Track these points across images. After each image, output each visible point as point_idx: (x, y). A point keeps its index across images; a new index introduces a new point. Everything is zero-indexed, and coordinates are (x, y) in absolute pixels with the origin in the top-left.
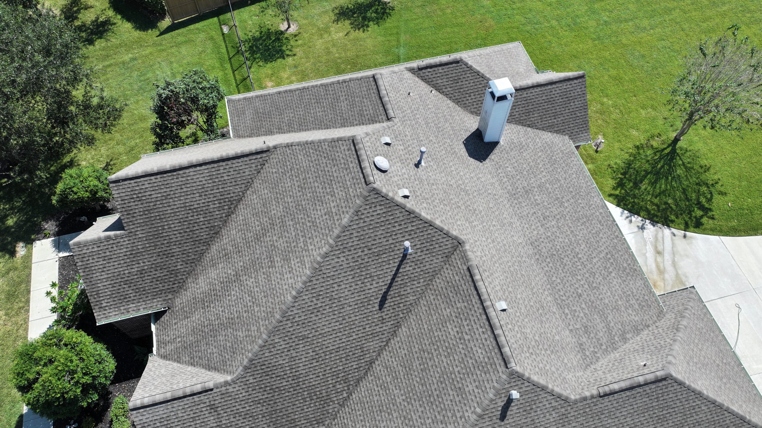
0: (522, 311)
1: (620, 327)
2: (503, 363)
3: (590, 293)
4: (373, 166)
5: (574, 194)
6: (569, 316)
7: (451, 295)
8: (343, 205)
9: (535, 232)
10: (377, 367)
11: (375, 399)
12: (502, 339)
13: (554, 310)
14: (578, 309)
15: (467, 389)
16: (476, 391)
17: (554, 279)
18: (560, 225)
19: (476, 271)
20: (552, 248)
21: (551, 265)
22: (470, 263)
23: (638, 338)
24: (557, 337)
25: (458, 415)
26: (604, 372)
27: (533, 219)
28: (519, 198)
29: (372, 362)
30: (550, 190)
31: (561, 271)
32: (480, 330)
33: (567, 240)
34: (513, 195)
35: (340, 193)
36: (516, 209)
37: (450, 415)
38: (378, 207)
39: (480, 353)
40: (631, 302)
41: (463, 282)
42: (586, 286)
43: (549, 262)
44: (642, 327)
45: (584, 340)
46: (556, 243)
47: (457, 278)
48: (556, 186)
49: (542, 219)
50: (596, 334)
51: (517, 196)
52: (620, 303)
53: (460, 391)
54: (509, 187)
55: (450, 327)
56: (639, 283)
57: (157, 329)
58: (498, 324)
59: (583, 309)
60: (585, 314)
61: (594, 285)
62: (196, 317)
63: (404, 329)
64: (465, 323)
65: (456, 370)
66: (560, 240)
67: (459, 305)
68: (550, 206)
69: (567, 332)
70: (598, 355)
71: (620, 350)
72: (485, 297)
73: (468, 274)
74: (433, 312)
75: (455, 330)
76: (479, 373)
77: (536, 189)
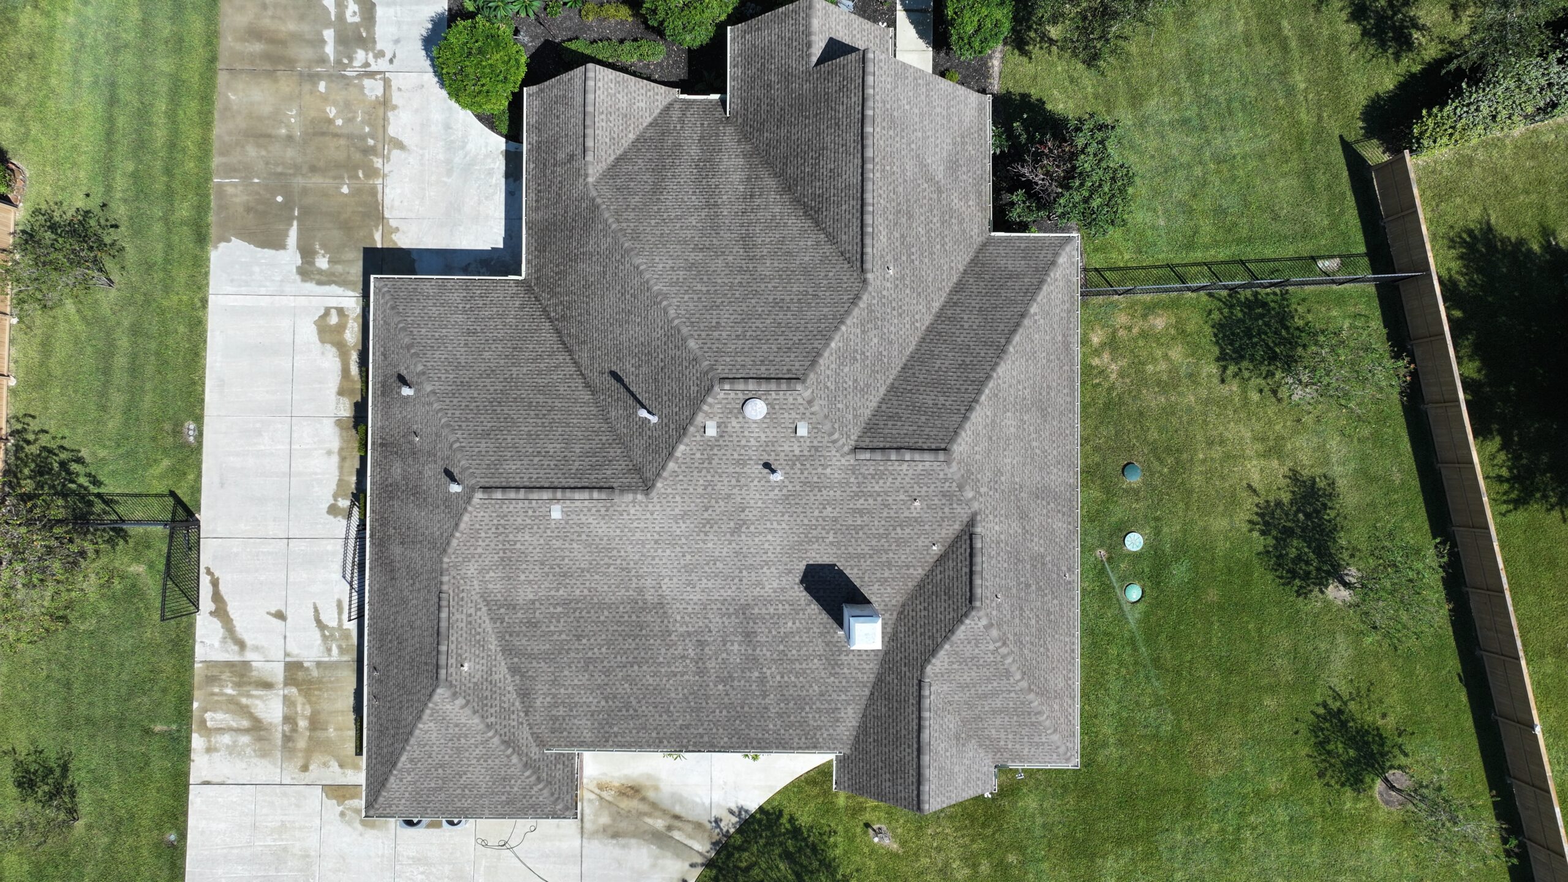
0: (554, 542)
1: (530, 673)
2: (487, 485)
3: (581, 655)
4: (750, 395)
5: (739, 709)
6: (552, 609)
7: (594, 459)
8: (714, 346)
9: (678, 618)
10: (563, 357)
11: (531, 346)
12: (512, 494)
13: (561, 592)
14: (561, 628)
15: (484, 441)
16: (477, 450)
17: (606, 613)
18: (688, 661)
19: (603, 496)
20: (651, 631)
21: (626, 618)
22: (617, 492)
23: (510, 688)
24: (523, 577)
25: (464, 424)
26: (470, 615)
27: (701, 624)
28: (737, 617)
29: (570, 352)
30: (748, 674)
31: (615, 627)
32: (535, 476)
33: (661, 659)
34: (744, 610)
35: (734, 347)
36: (719, 605)
37: (469, 416)
38: (696, 389)
39: (511, 466)
40: (561, 708)
41: (600, 477)
42: (590, 654)
43: (630, 617)
44: (527, 704)
45: (519, 615)
46: (659, 641)
47: (609, 472)
48: (754, 687)
49: (699, 637)
50: (525, 636)
51: (741, 616)
52: (562, 691)
53: (486, 434)
54: (756, 611)
55: (558, 446)
56: (587, 735)
57: (711, 101)
58: (531, 496)
59: (561, 633)
60: (553, 633)
61: (591, 667)
62: (694, 151)
63: (587, 397)
64: (552, 463)
65: (509, 437)
66: (663, 651)
67: (577, 464)
68: (720, 660)
69: (531, 596)
70: (498, 624)
71: (499, 657)
72: (568, 494)
73: (607, 485)
74: (586, 434)
75: (552, 450)
76: (493, 459)
77: (750, 652)
